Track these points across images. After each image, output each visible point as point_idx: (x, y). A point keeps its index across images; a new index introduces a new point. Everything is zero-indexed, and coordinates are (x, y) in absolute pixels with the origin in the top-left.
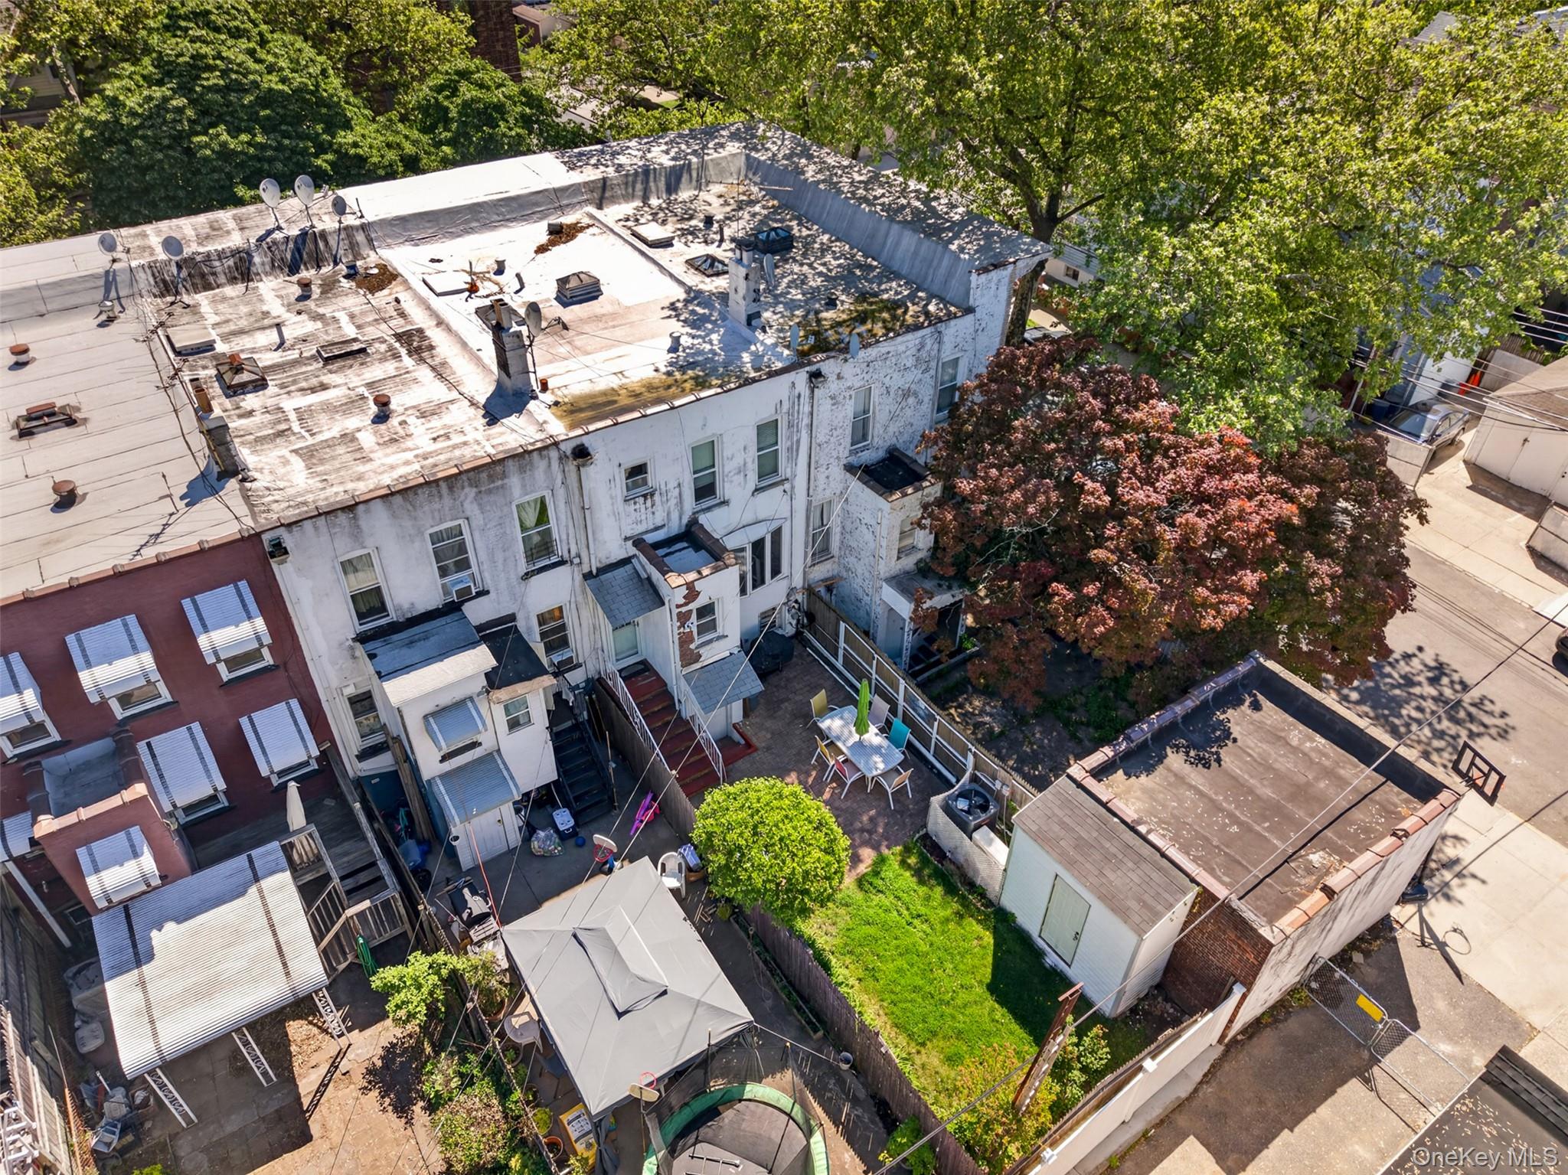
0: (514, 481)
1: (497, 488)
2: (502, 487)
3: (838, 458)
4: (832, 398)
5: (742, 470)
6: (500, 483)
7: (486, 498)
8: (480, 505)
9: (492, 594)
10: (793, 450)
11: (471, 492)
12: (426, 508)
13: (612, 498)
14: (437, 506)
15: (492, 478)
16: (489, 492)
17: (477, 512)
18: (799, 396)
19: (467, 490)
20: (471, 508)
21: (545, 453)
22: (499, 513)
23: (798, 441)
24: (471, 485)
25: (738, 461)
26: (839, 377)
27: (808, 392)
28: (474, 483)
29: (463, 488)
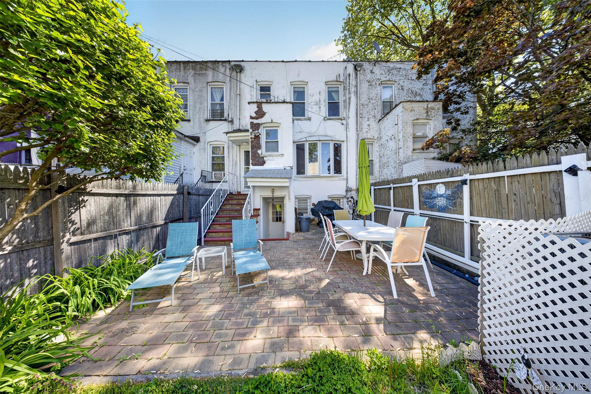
0: (210, 73)
1: (203, 74)
2: (205, 74)
3: (374, 116)
4: (369, 82)
5: (318, 103)
6: (204, 72)
7: (197, 77)
8: (194, 79)
9: (192, 123)
10: (347, 102)
11: (192, 72)
12: (174, 73)
13: (251, 95)
14: (178, 74)
15: (201, 69)
16: (199, 74)
17: (192, 81)
18: (349, 75)
19: (191, 70)
20: (191, 80)
21: (224, 64)
22: (201, 85)
23: (350, 98)
24: (192, 69)
25: (316, 98)
26: (372, 72)
27: (354, 75)
28: (194, 69)
29: (189, 69)
